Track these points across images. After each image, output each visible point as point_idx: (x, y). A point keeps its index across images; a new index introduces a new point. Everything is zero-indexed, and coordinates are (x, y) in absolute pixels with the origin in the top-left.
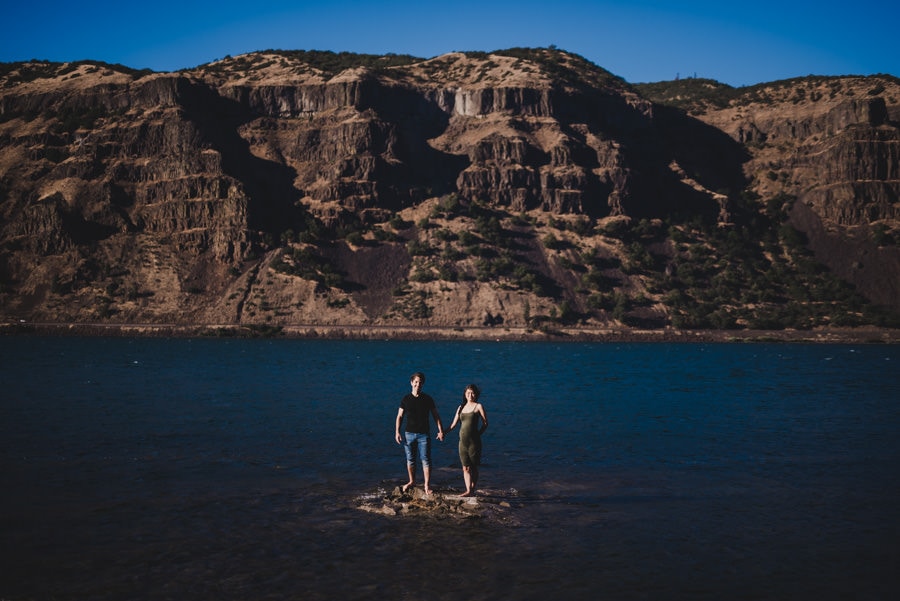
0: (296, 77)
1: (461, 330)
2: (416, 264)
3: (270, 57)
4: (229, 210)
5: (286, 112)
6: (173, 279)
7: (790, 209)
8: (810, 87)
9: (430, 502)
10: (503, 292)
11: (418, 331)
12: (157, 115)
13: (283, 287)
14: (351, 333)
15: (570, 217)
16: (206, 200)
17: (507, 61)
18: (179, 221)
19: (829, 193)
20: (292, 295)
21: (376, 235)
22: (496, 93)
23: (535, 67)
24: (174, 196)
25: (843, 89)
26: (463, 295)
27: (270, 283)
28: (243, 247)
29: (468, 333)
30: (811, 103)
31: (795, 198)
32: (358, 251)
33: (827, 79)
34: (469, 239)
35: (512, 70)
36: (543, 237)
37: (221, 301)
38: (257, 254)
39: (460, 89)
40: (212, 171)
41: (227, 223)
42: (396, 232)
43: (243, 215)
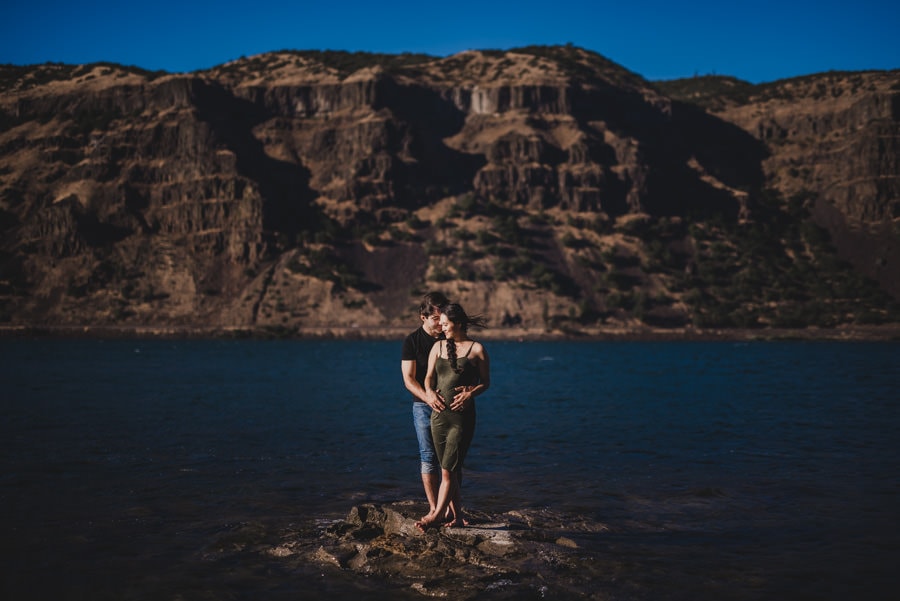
0: (311, 77)
2: (434, 263)
3: (285, 57)
4: (244, 211)
5: (302, 112)
6: (188, 281)
7: (812, 205)
8: (831, 82)
10: (521, 291)
12: (172, 116)
13: (299, 288)
14: (368, 334)
15: (589, 216)
16: (222, 201)
17: (524, 59)
18: (194, 222)
19: (851, 190)
20: (308, 296)
21: (393, 235)
22: (513, 91)
23: (552, 65)
24: (189, 197)
25: (864, 84)
26: (481, 295)
27: (286, 284)
28: (259, 248)
29: (486, 333)
30: (833, 99)
31: (817, 195)
32: (375, 252)
33: (848, 74)
34: (487, 239)
35: (529, 68)
36: (561, 236)
37: (237, 303)
38: (273, 255)
39: (476, 88)
40: (228, 172)
41: (243, 224)
42: (412, 231)
43: (259, 215)
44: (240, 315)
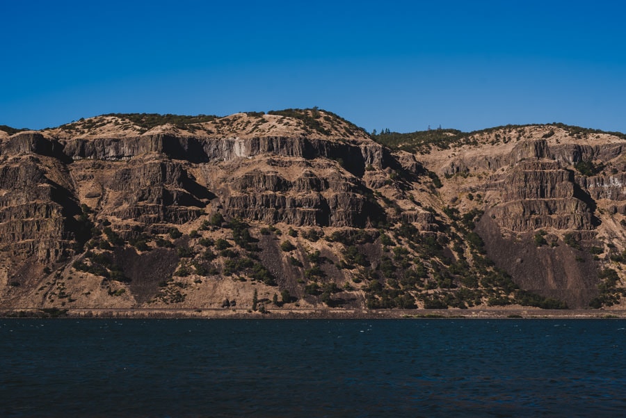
0: (121, 132)
1: (200, 311)
2: (182, 263)
3: (109, 118)
4: (50, 227)
5: (113, 156)
6: (3, 277)
7: (478, 220)
8: (505, 133)
10: (241, 283)
11: (167, 312)
12: (16, 160)
13: (79, 281)
14: (118, 314)
15: (306, 228)
16: (36, 219)
17: (275, 118)
18: (16, 235)
19: (505, 209)
20: (85, 287)
21: (158, 243)
22: (261, 140)
23: (294, 122)
24: (15, 217)
25: (526, 134)
26: (211, 286)
27: (70, 278)
28: (57, 252)
29: (205, 313)
30: (504, 144)
31: (483, 212)
32: (142, 254)
33: (516, 127)
34: (223, 245)
35: (276, 124)
36: (282, 242)
37: (33, 291)
38: (65, 258)
39: (237, 138)
40: (44, 199)
41: (48, 236)
42: (173, 241)
43: (59, 229)
44: (33, 301)
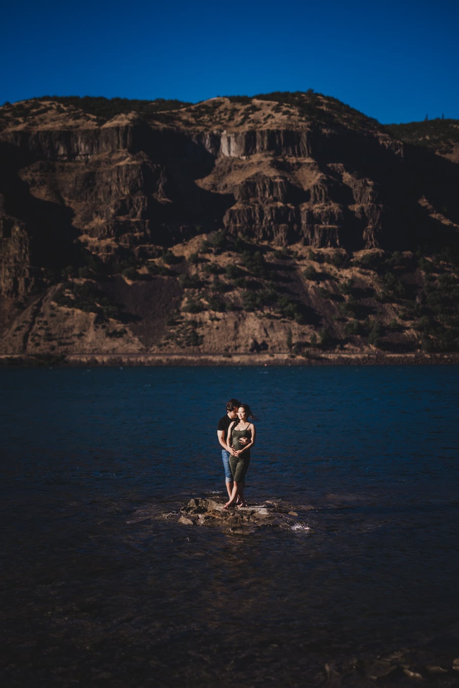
0: (71, 122)
1: (230, 356)
2: (187, 296)
3: (47, 103)
5: (64, 155)
9: (224, 512)
10: (267, 320)
11: (190, 358)
13: (65, 319)
14: (129, 360)
15: (328, 251)
17: (268, 105)
20: (73, 327)
21: (150, 269)
22: (258, 135)
23: (295, 111)
26: (231, 324)
27: (53, 315)
28: (27, 283)
29: (236, 359)
32: (133, 285)
34: (235, 272)
35: (273, 113)
36: (303, 269)
37: (8, 333)
38: (40, 289)
39: (225, 132)
41: (11, 260)
42: (168, 266)
43: (26, 252)
44: (12, 345)
